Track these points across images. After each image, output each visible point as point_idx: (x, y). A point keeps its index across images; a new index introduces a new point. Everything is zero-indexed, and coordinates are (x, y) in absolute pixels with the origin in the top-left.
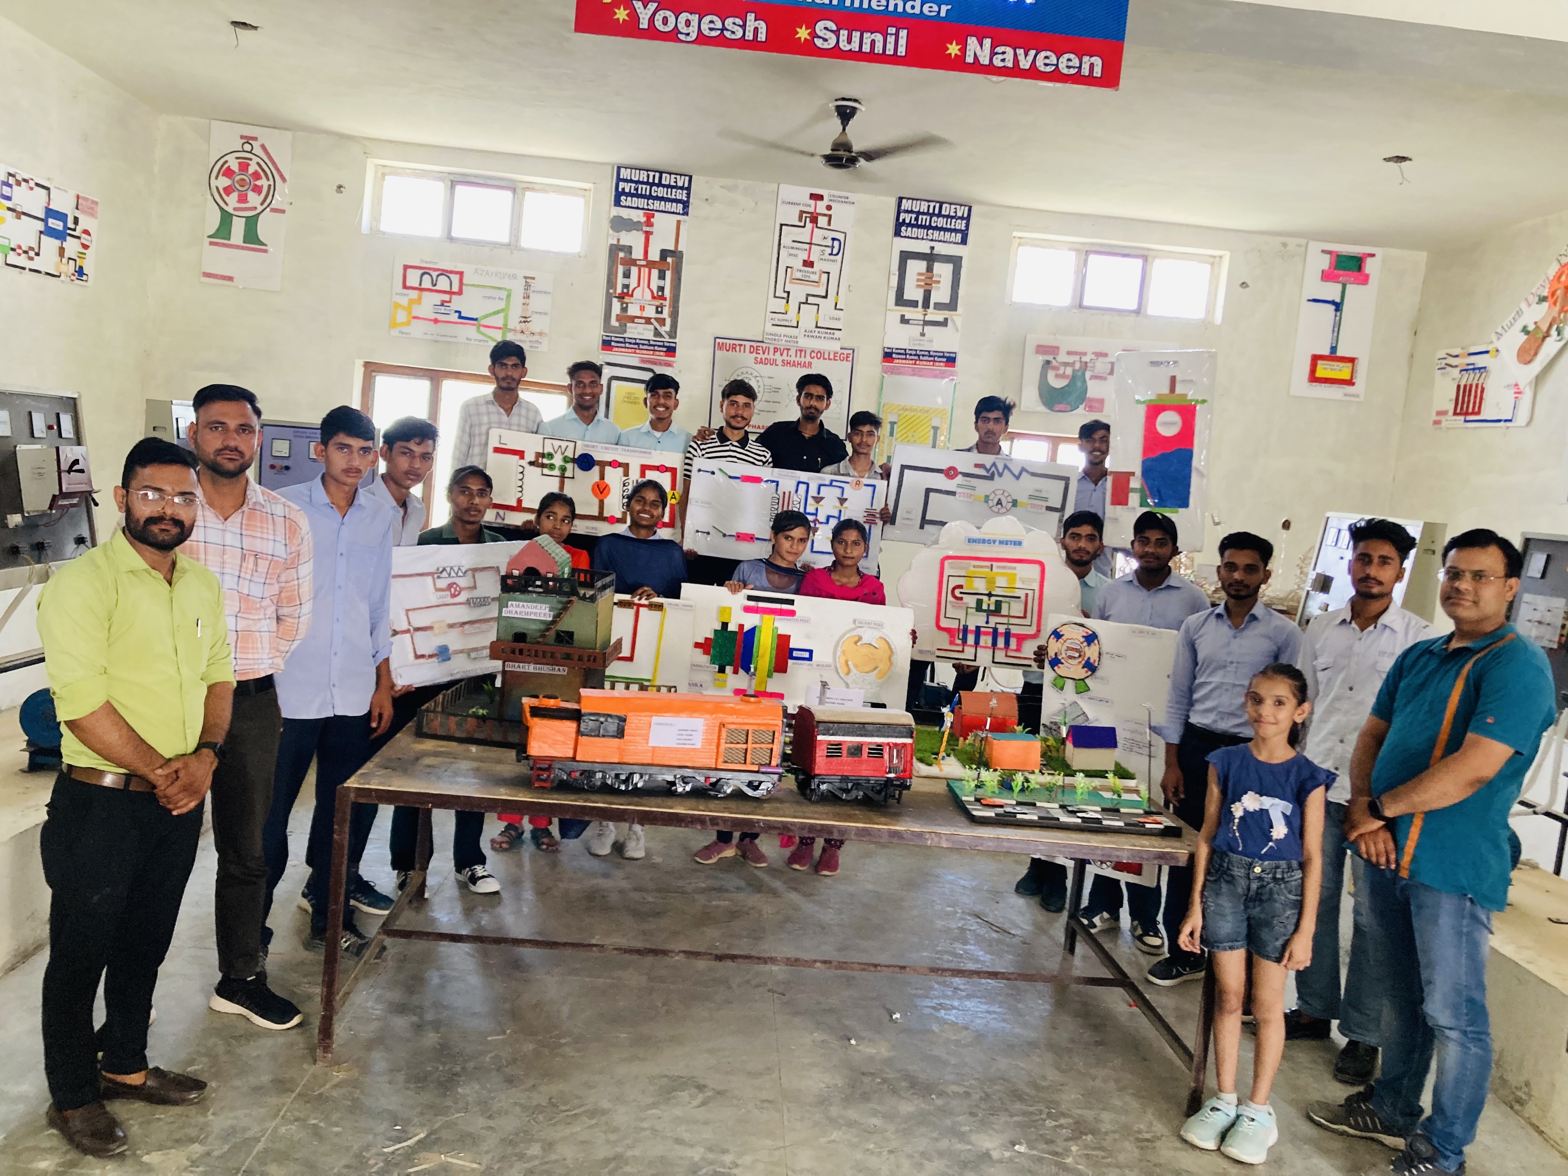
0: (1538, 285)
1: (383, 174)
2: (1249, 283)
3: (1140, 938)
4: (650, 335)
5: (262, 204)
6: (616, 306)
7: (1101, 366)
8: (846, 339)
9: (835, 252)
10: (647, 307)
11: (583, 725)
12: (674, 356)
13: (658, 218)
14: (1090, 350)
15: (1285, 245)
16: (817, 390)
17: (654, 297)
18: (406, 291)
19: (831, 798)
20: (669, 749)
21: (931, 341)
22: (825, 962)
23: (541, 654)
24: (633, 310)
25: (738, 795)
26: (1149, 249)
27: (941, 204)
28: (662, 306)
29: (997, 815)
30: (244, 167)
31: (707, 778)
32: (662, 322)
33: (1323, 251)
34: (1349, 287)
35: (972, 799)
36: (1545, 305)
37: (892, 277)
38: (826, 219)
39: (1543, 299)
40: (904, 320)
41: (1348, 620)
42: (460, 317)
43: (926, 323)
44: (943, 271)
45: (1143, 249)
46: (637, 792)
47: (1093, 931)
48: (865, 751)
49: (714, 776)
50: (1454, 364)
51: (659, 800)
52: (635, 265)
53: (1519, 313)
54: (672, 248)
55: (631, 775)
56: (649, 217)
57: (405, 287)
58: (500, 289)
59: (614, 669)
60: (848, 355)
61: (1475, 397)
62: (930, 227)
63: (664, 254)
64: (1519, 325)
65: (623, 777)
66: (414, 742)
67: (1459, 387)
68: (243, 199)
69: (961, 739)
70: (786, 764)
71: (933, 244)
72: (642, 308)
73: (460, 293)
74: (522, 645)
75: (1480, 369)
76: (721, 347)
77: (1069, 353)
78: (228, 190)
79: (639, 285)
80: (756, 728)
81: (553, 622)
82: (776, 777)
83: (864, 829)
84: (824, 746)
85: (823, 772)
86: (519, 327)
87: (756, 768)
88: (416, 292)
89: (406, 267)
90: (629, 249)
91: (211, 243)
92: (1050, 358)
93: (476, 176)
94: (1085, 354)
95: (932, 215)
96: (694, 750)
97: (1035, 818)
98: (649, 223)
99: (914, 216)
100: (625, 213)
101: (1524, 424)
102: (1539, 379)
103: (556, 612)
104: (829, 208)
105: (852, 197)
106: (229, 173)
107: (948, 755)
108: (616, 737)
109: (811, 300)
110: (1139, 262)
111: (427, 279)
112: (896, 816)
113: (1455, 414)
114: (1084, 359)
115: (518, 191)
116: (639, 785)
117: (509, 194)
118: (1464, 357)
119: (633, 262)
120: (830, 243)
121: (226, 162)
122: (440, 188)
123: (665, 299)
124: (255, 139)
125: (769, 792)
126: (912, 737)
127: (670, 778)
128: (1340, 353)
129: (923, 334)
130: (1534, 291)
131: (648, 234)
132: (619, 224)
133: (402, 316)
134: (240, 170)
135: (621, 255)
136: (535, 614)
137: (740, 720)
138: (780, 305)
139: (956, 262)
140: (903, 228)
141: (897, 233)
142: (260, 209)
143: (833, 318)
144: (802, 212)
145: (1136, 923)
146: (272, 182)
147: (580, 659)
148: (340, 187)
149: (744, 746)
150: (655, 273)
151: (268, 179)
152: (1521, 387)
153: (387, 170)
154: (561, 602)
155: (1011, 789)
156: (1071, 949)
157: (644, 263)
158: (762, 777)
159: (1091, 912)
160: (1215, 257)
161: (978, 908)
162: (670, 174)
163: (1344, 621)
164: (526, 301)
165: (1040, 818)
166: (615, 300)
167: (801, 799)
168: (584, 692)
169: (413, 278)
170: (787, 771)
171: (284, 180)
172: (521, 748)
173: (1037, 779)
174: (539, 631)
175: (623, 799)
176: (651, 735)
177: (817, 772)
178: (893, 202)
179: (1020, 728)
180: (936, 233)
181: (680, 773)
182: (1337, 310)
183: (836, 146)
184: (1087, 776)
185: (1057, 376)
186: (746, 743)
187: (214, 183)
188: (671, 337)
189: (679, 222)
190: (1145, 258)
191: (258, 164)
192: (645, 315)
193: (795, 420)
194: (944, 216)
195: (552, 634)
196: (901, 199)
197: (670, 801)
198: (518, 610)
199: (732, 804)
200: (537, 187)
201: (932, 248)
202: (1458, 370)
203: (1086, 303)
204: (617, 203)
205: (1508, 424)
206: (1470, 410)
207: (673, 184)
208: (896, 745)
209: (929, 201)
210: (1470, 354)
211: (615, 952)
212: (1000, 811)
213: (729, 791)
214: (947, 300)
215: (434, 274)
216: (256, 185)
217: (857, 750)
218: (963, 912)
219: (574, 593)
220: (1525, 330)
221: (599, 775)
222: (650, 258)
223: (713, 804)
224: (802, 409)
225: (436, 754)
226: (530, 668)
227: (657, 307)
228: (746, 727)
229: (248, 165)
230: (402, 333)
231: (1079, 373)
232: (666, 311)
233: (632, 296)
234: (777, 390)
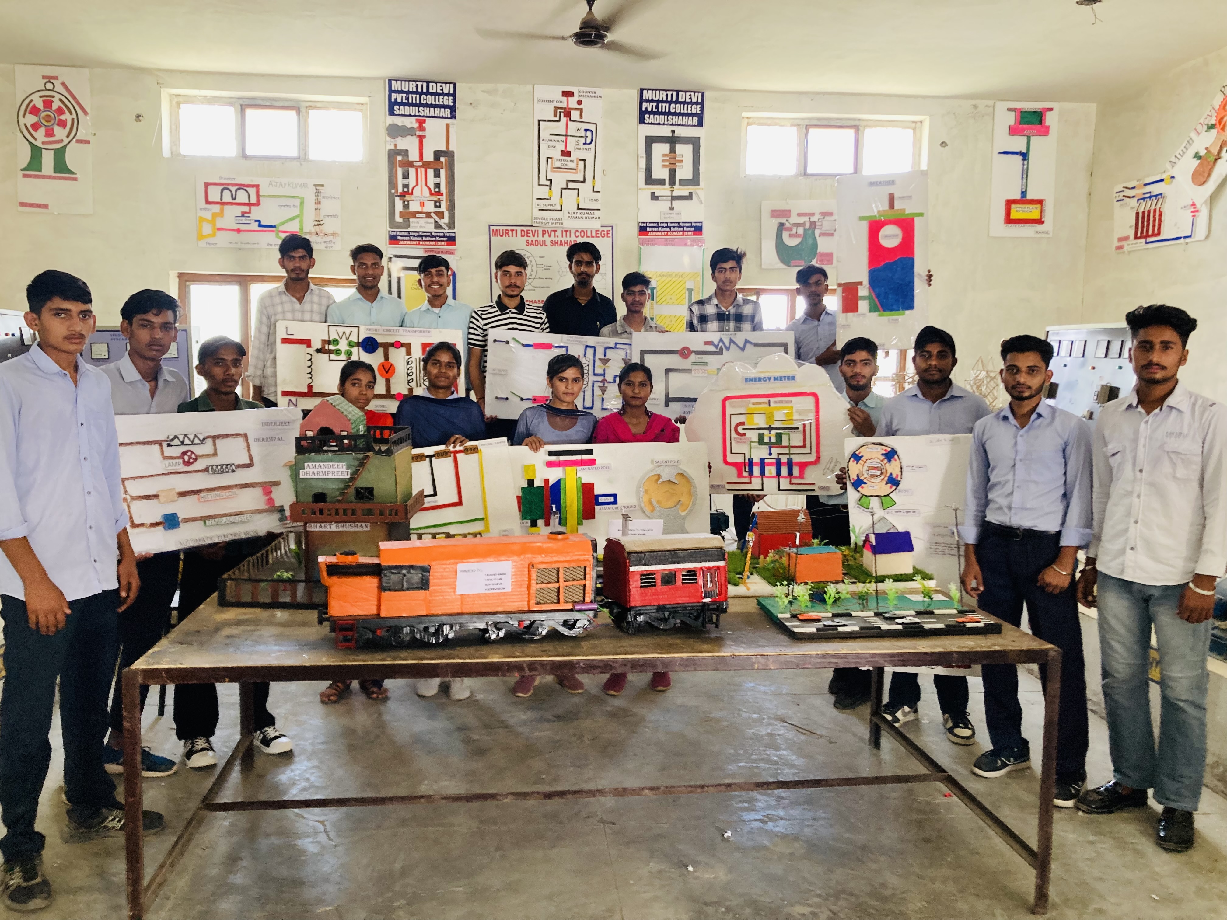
0: (1205, 116)
1: (177, 102)
2: (948, 142)
3: (951, 730)
4: (431, 228)
5: (68, 137)
6: (399, 205)
7: (826, 225)
8: (606, 217)
9: (588, 141)
10: (426, 203)
11: (384, 579)
12: (455, 245)
13: (429, 123)
14: (817, 211)
15: (975, 107)
16: (586, 257)
17: (431, 194)
18: (209, 206)
19: (649, 629)
20: (478, 596)
21: (679, 214)
22: (652, 789)
23: (341, 512)
24: (414, 207)
25: (554, 635)
26: (859, 120)
27: (678, 92)
28: (439, 201)
29: (818, 629)
30: (48, 104)
31: (520, 622)
32: (441, 215)
33: (1009, 110)
34: (1033, 139)
35: (788, 616)
36: (1214, 132)
37: (640, 159)
38: (578, 112)
39: (1212, 127)
40: (654, 197)
41: (1135, 404)
42: (260, 226)
43: (674, 198)
44: (684, 151)
45: (854, 120)
46: (448, 643)
47: (897, 725)
48: (679, 578)
49: (528, 619)
50: (1131, 195)
51: (471, 650)
52: (412, 166)
53: (1190, 142)
54: (444, 149)
55: (441, 626)
56: (421, 123)
57: (207, 202)
58: (293, 197)
59: (417, 521)
60: (609, 231)
61: (1154, 221)
62: (669, 113)
63: (438, 154)
64: (1191, 152)
65: (432, 630)
66: (216, 612)
67: (1137, 214)
68: (49, 133)
69: (762, 557)
70: (599, 598)
71: (673, 128)
72: (422, 204)
73: (258, 204)
74: (321, 505)
75: (1156, 196)
76: (495, 233)
77: (799, 215)
78: (36, 126)
79: (417, 184)
80: (566, 565)
81: (352, 479)
82: (591, 614)
83: (688, 659)
84: (638, 577)
85: (638, 603)
86: (313, 230)
87: (570, 606)
88: (218, 206)
89: (207, 185)
90: (406, 153)
91: (25, 176)
92: (783, 220)
93: (263, 99)
94: (813, 214)
95: (671, 102)
96: (504, 594)
97: (857, 629)
98: (421, 128)
99: (655, 104)
100: (399, 121)
101: (1203, 237)
102: (1213, 198)
103: (354, 469)
104: (579, 103)
105: (599, 91)
106: (35, 111)
107: (752, 574)
108: (422, 589)
109: (571, 185)
110: (851, 132)
111: (227, 194)
112: (718, 642)
113: (1136, 238)
114: (813, 219)
115: (303, 110)
116: (450, 636)
117: (293, 113)
118: (1140, 187)
119: (411, 164)
120: (583, 134)
121: (31, 101)
122: (230, 113)
123: (442, 195)
124: (56, 78)
125: (585, 629)
126: (724, 560)
127: (482, 626)
128: (1029, 196)
129: (672, 208)
130: (1201, 121)
131: (421, 138)
132: (394, 131)
133: (207, 229)
134: (44, 107)
135: (399, 158)
136: (333, 473)
137: (549, 559)
138: (544, 192)
139: (695, 142)
140: (646, 116)
141: (642, 121)
142: (66, 141)
143: (592, 200)
144: (556, 108)
145: (947, 715)
146: (74, 116)
147: (381, 514)
148: (138, 116)
149: (556, 585)
150: (431, 172)
151: (71, 113)
152: (1198, 206)
153: (180, 99)
154: (358, 459)
155: (823, 601)
156: (876, 743)
157: (420, 164)
158: (577, 615)
159: (893, 707)
160: (916, 122)
161: (781, 712)
162: (436, 83)
163: (1130, 406)
164: (318, 206)
165: (861, 628)
166: (397, 199)
167: (620, 634)
168: (384, 545)
169: (214, 194)
170: (602, 606)
171: (85, 113)
172: (322, 607)
173: (847, 588)
174: (338, 489)
175: (433, 653)
176: (457, 583)
177: (632, 604)
178: (635, 94)
179: (816, 541)
180: (675, 118)
181: (492, 619)
182: (1024, 159)
183: (585, 24)
184: (895, 581)
185: (791, 236)
186: (558, 581)
187: (22, 121)
188: (450, 228)
189: (448, 126)
190: (857, 128)
191: (61, 100)
192: (425, 209)
193: (570, 286)
194: (681, 103)
195: (351, 491)
196: (642, 90)
197: (484, 650)
198: (315, 471)
199: (548, 646)
200: (319, 105)
201: (673, 132)
202: (1135, 199)
203: (809, 171)
204: (392, 112)
205: (1187, 240)
206: (1150, 232)
207: (439, 91)
208: (709, 568)
209: (666, 91)
210: (1145, 185)
211: (443, 801)
212: (820, 625)
213: (544, 633)
214: (690, 176)
215: (233, 189)
216: (60, 120)
217: (669, 579)
218: (769, 718)
219: (369, 448)
220: (1197, 156)
221: (407, 630)
222: (424, 160)
223: (530, 648)
224: (574, 276)
225: (238, 623)
226: (333, 527)
227: (435, 202)
228: (556, 566)
229: (52, 102)
230: (207, 243)
231: (810, 232)
232: (444, 205)
233: (412, 194)
234: (548, 268)
